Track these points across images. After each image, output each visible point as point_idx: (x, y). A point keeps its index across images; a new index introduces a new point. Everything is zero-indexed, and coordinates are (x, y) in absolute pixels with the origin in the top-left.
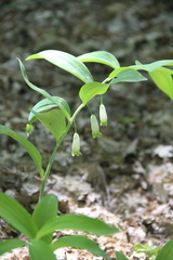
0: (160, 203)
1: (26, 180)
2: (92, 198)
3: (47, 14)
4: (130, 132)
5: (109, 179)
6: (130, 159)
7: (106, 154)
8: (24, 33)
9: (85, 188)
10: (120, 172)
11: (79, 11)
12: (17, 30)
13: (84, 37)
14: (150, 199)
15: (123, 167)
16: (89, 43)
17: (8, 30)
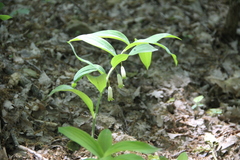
0: (159, 128)
1: (76, 117)
2: (117, 126)
3: (70, 6)
4: (134, 82)
5: (125, 113)
6: (137, 100)
7: (122, 97)
8: (58, 19)
9: (112, 120)
10: (132, 109)
11: (89, 4)
12: (52, 17)
13: (96, 21)
14: (152, 126)
15: (134, 105)
16: (100, 25)
17: (47, 17)
